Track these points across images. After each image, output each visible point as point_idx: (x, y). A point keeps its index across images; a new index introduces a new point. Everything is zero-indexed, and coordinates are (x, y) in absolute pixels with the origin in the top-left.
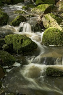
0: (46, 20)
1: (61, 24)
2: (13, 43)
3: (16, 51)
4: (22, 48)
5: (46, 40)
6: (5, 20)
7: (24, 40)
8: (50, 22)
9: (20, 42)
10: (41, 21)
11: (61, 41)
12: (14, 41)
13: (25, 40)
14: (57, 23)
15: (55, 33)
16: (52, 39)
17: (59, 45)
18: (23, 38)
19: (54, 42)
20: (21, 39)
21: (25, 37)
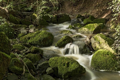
0: (95, 41)
1: (113, 46)
2: (58, 66)
3: (61, 75)
4: (68, 72)
5: (95, 64)
6: (50, 41)
7: (70, 64)
8: (99, 43)
9: (66, 65)
10: (90, 42)
11: (113, 65)
12: (59, 64)
13: (72, 63)
14: (108, 45)
15: (106, 56)
16: (103, 63)
17: (110, 70)
18: (69, 61)
19: (104, 66)
20: (67, 63)
21: (72, 61)
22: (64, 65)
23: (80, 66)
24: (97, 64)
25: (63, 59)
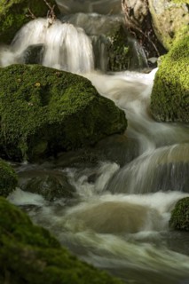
0: (171, 4)
5: (169, 97)
7: (53, 90)
9: (35, 98)
10: (144, 11)
13: (62, 88)
18: (48, 78)
20: (41, 86)
21: (60, 76)
22: (27, 99)
24: (179, 95)
25: (22, 73)
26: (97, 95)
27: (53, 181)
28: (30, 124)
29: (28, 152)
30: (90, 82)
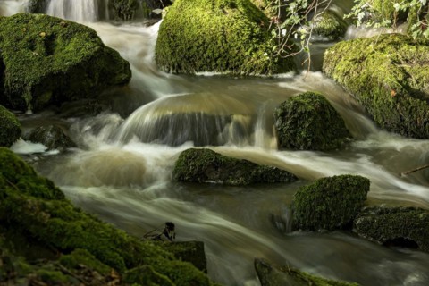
2: (5, 53)
5: (173, 48)
7: (59, 40)
9: (40, 47)
12: (7, 43)
13: (67, 37)
15: (224, 12)
16: (208, 41)
17: (242, 73)
18: (53, 28)
19: (216, 55)
20: (46, 36)
21: (65, 26)
22: (32, 48)
23: (105, 50)
24: (183, 47)
25: (27, 22)
26: (102, 45)
27: (57, 130)
28: (34, 74)
29: (32, 102)
30: (95, 32)
